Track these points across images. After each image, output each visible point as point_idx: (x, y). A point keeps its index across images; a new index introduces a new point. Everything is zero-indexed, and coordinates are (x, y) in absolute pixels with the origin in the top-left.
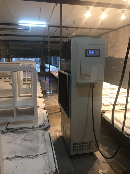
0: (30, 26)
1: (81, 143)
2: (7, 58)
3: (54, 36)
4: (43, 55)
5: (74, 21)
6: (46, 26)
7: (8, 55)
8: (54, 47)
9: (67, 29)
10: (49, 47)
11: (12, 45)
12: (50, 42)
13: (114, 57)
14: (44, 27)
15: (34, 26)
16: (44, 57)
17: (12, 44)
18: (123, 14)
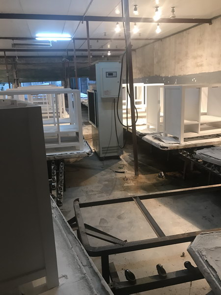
0: (50, 40)
1: (108, 148)
2: (15, 83)
3: (80, 48)
4: (67, 76)
5: (105, 33)
6: (70, 39)
7: (16, 78)
8: (81, 63)
9: (98, 42)
10: (75, 64)
11: (20, 64)
12: (77, 56)
13: (161, 75)
14: (68, 41)
15: (55, 40)
16: (68, 79)
17: (20, 62)
18: (158, 27)
